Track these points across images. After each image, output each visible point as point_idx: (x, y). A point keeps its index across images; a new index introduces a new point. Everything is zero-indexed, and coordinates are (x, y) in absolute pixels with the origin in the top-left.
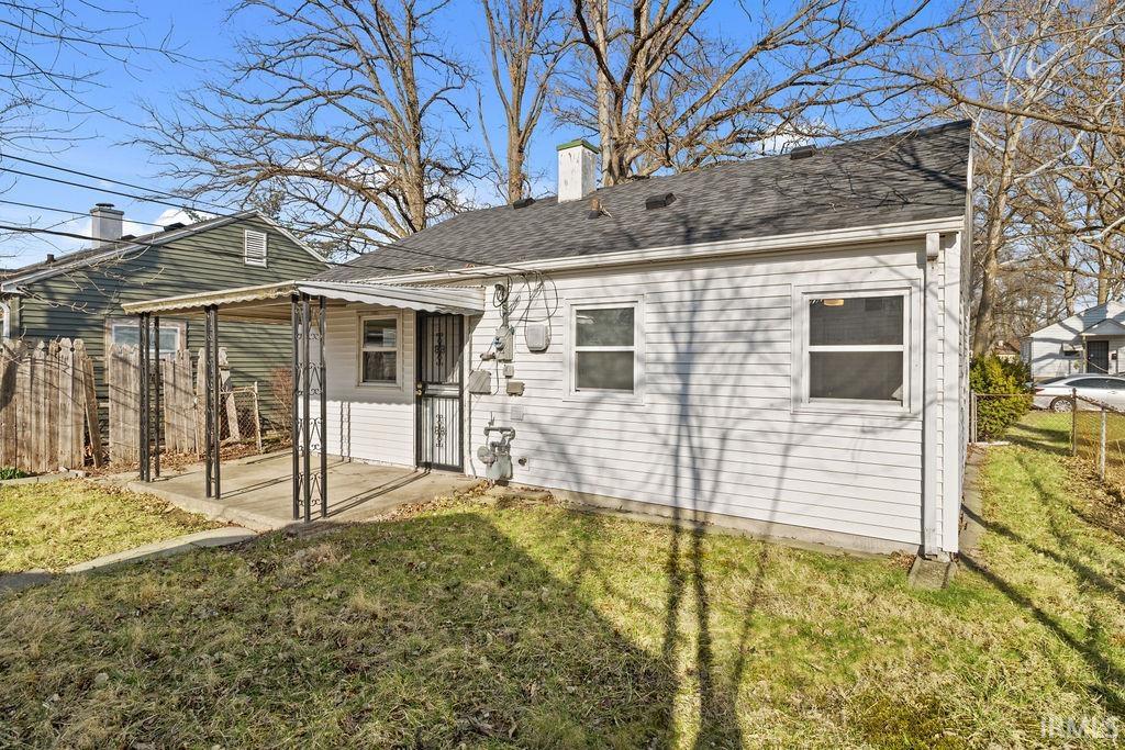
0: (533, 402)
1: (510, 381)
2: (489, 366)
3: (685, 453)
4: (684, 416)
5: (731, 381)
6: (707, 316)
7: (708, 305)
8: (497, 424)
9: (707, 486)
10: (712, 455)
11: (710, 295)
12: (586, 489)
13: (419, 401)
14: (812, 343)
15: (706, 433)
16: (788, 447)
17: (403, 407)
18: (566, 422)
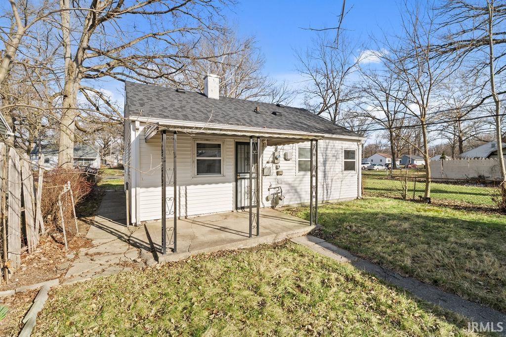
0: (286, 177)
1: (278, 170)
2: (270, 165)
3: (325, 186)
4: (325, 177)
5: (333, 167)
6: (329, 152)
7: (329, 149)
8: (273, 186)
9: (329, 193)
10: (330, 186)
11: (329, 147)
12: (302, 201)
13: (236, 181)
14: (345, 159)
15: (329, 180)
16: (342, 181)
17: (227, 185)
18: (296, 182)
